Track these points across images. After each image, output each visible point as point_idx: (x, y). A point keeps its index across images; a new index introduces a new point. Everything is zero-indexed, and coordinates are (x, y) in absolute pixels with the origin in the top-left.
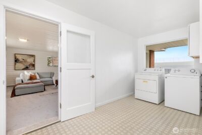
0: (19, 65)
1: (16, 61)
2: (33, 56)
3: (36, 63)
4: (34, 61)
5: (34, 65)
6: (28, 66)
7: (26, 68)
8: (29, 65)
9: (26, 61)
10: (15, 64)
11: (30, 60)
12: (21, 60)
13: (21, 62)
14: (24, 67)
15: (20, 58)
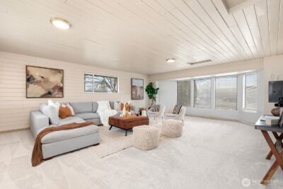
0: (34, 88)
1: (29, 79)
2: (60, 71)
3: (65, 84)
4: (62, 81)
5: (61, 89)
6: (52, 91)
7: (48, 95)
8: (54, 89)
9: (48, 81)
10: (27, 87)
11: (55, 79)
12: (39, 79)
13: (38, 83)
14: (43, 92)
15: (36, 74)
